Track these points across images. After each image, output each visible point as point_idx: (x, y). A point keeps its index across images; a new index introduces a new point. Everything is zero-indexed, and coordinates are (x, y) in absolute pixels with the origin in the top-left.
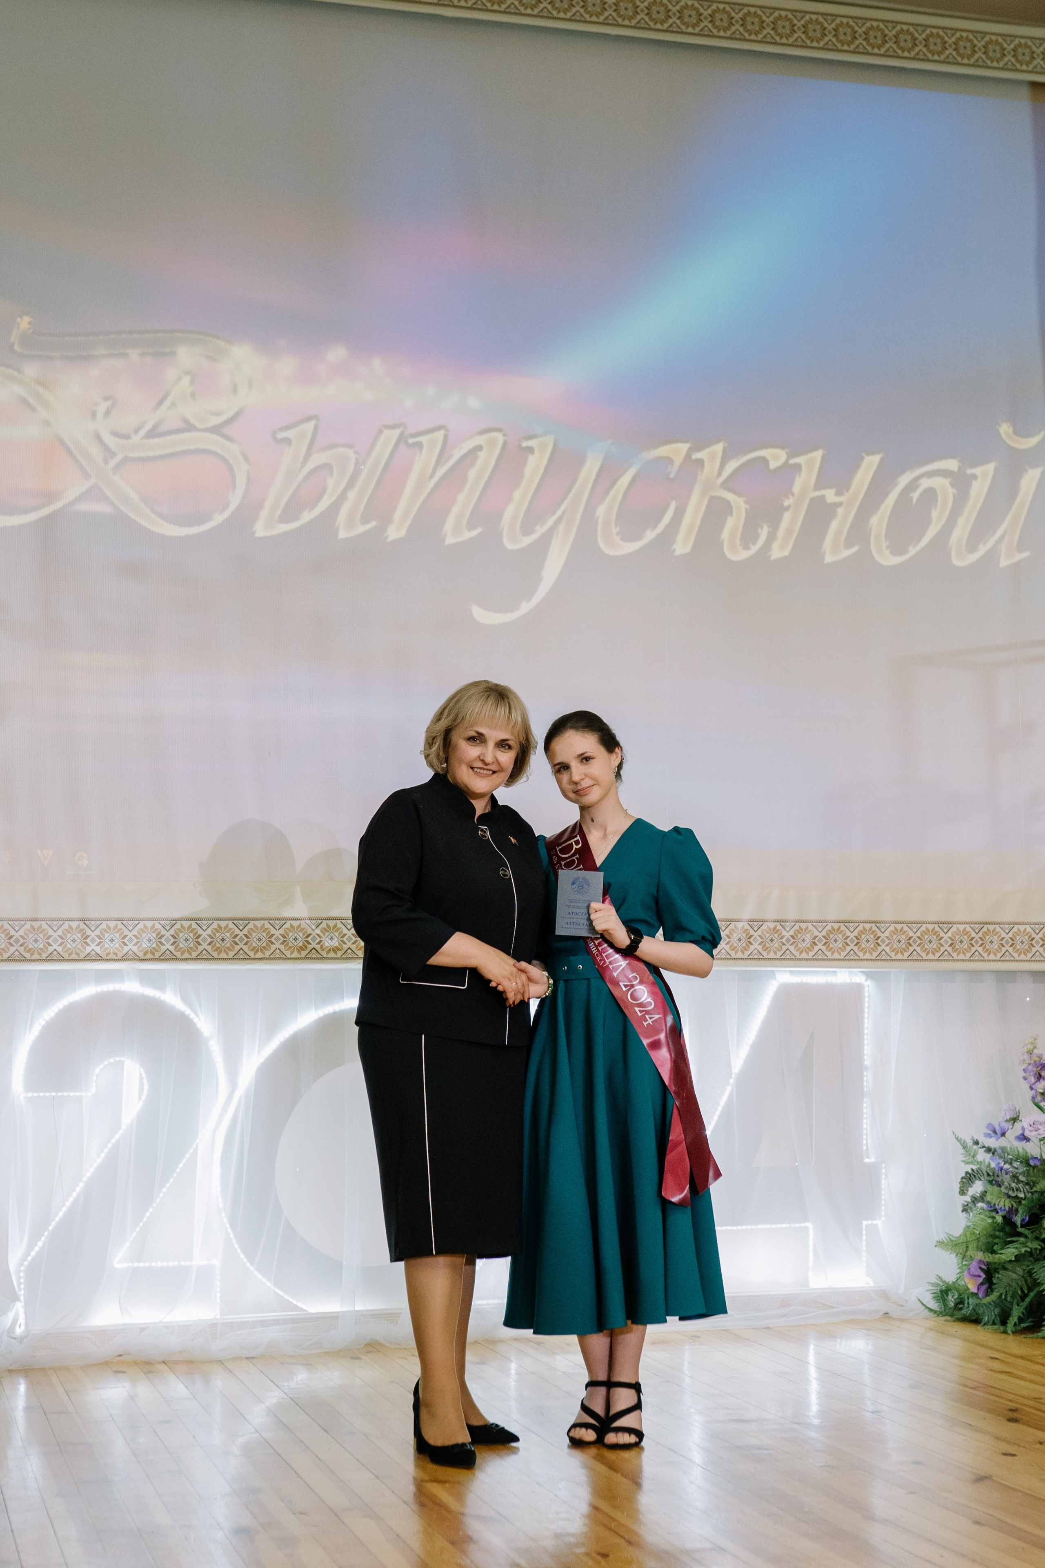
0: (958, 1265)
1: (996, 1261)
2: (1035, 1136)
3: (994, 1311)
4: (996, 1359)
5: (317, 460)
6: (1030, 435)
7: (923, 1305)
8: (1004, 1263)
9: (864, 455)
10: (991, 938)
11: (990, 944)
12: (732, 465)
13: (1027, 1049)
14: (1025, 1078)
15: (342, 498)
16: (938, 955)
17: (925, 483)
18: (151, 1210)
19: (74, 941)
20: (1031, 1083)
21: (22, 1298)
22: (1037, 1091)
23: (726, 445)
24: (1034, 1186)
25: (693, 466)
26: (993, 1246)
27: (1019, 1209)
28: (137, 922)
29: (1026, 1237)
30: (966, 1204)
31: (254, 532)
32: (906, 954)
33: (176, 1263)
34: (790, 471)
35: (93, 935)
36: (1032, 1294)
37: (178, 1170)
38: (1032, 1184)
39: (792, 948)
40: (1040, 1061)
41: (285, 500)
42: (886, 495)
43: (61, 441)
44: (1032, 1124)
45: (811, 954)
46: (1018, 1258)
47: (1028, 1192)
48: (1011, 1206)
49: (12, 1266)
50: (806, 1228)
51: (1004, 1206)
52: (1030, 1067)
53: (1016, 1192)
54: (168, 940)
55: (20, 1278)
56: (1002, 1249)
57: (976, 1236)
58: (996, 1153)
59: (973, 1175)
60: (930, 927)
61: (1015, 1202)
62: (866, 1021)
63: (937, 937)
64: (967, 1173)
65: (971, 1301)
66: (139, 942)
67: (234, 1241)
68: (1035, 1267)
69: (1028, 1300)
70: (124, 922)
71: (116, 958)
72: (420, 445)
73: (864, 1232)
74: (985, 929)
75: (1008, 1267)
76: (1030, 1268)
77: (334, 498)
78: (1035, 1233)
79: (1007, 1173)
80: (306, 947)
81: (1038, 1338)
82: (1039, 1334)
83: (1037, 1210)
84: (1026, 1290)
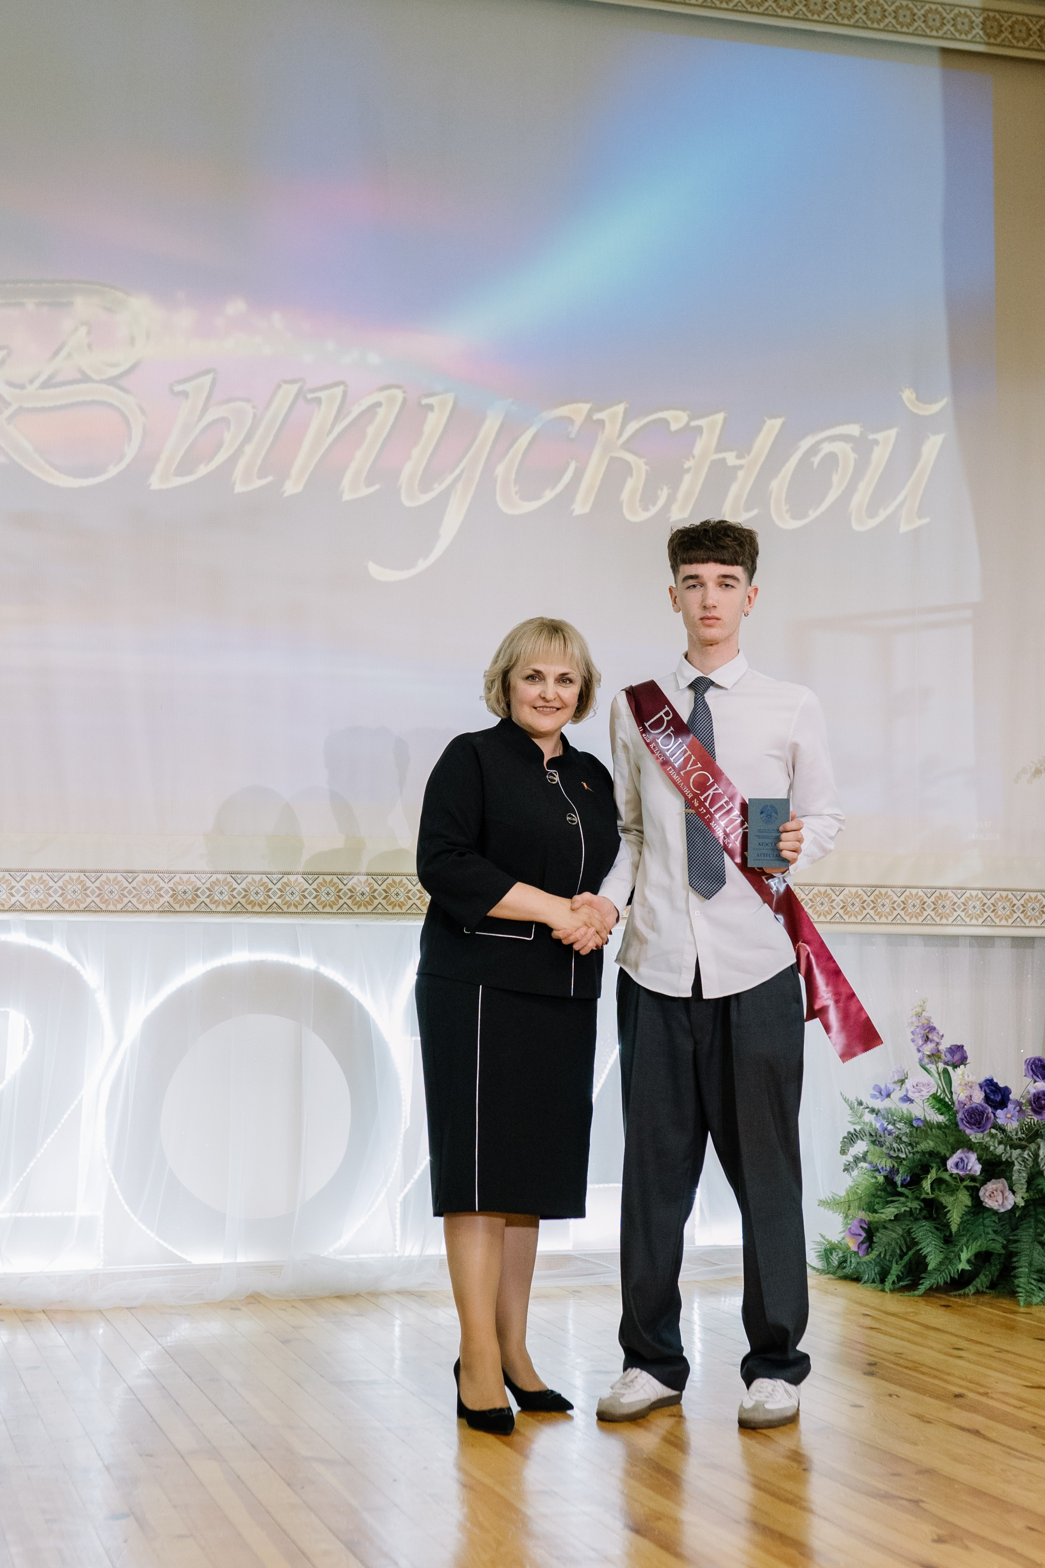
0: (841, 1225)
1: (876, 1220)
2: (918, 1097)
3: (874, 1268)
4: (869, 1316)
5: (213, 414)
6: (932, 401)
8: (885, 1222)
9: (766, 418)
10: (883, 901)
11: (882, 907)
12: (633, 426)
13: (916, 1012)
14: (913, 1041)
15: (239, 452)
16: (829, 917)
17: (827, 448)
18: (35, 1160)
20: (919, 1045)
22: (924, 1054)
23: (628, 405)
24: (916, 1147)
25: (594, 426)
26: (874, 1205)
27: (900, 1169)
28: (25, 873)
29: (907, 1197)
30: (848, 1163)
31: (150, 484)
33: (60, 1213)
34: (691, 433)
37: (63, 1121)
38: (914, 1144)
40: (928, 1024)
41: (181, 453)
42: (787, 459)
44: (915, 1085)
46: (898, 1218)
47: (910, 1153)
48: (891, 1166)
51: (886, 1165)
52: (918, 1030)
53: (897, 1152)
54: (56, 892)
56: (884, 1209)
57: (858, 1196)
58: (879, 1114)
59: (855, 1135)
60: (822, 889)
61: (897, 1162)
63: (829, 899)
64: (849, 1133)
65: (853, 1260)
66: (26, 893)
67: (118, 1192)
68: (914, 1226)
69: (906, 1258)
70: (11, 873)
71: (2, 908)
72: (318, 401)
74: (877, 892)
75: (889, 1227)
76: (908, 1227)
77: (231, 452)
78: (915, 1193)
79: (890, 1134)
80: (195, 901)
81: (914, 1296)
82: (916, 1292)
83: (917, 1171)
84: (905, 1250)
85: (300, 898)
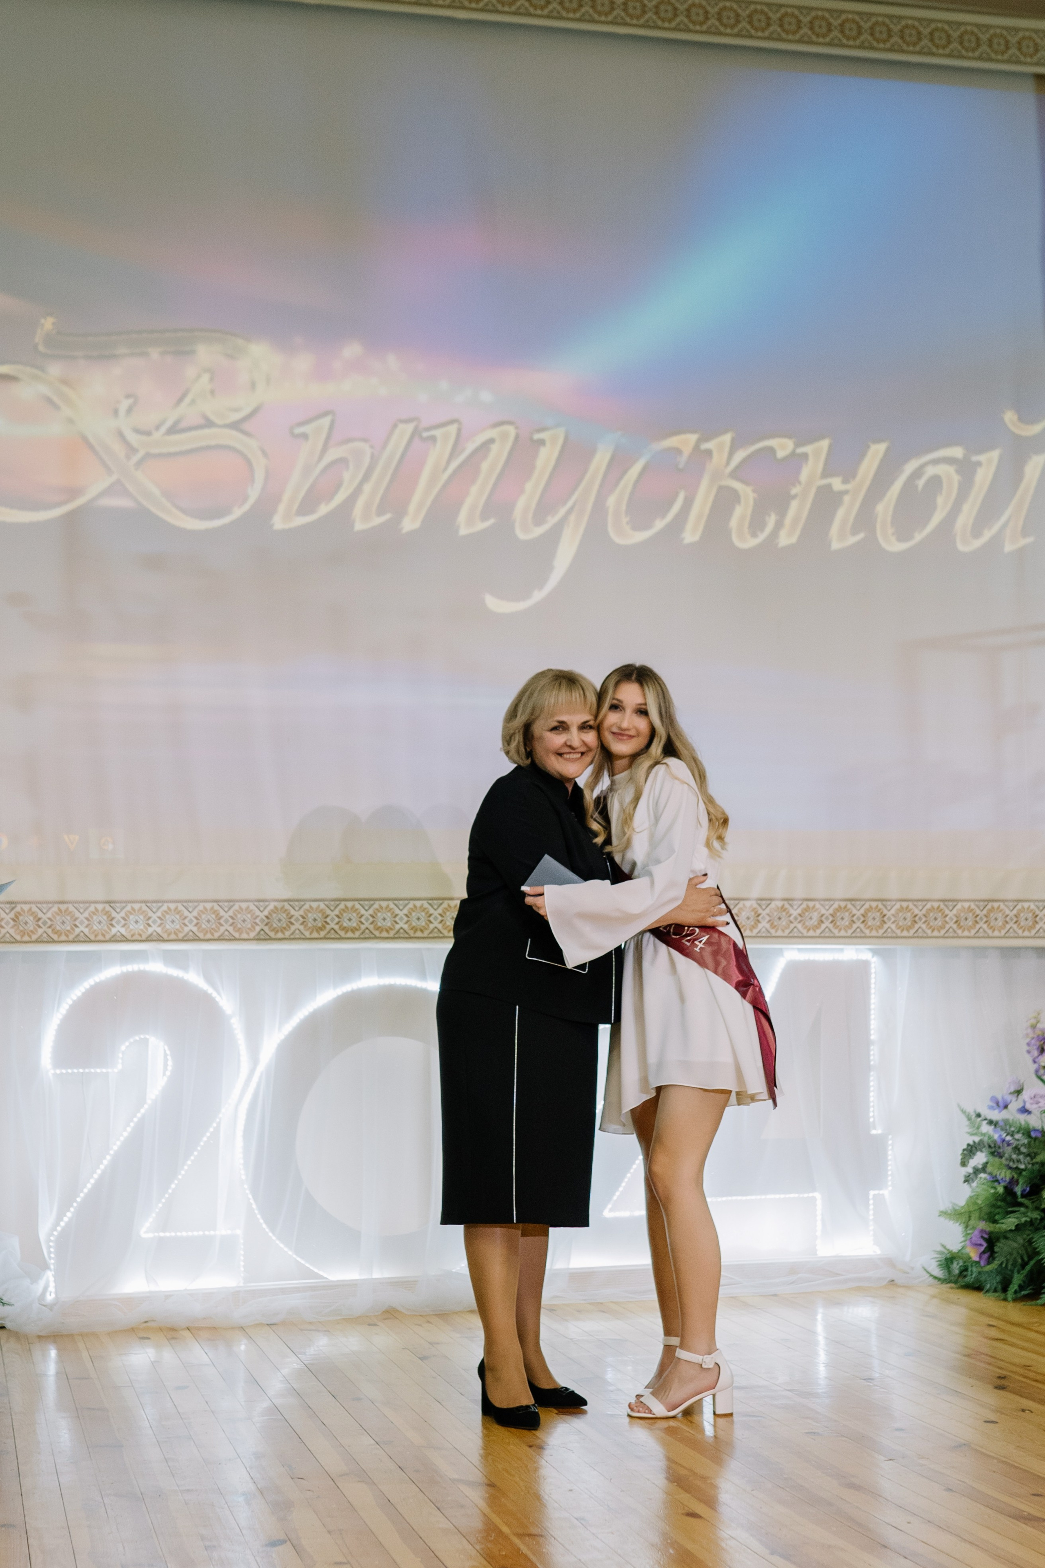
0: (963, 1233)
1: (997, 1230)
2: (1036, 1109)
3: (996, 1278)
4: (994, 1326)
5: (333, 454)
6: (1033, 422)
7: (928, 1272)
8: (1006, 1232)
9: (870, 444)
10: (996, 915)
11: (994, 921)
12: (740, 455)
13: (1031, 1023)
14: (1029, 1052)
15: (358, 490)
16: (943, 932)
17: (931, 471)
18: (176, 1182)
19: (100, 922)
20: (1034, 1057)
21: (52, 1267)
22: (1039, 1065)
23: (734, 435)
24: (1035, 1157)
25: (701, 456)
26: (995, 1215)
27: (1020, 1180)
28: (161, 904)
29: (1027, 1207)
30: (968, 1175)
31: (273, 524)
32: (912, 932)
33: (201, 1233)
34: (797, 460)
35: (118, 917)
36: (1032, 1263)
37: (202, 1144)
38: (1033, 1155)
39: (800, 926)
41: (303, 494)
42: (892, 483)
43: (85, 439)
45: (818, 931)
46: (1019, 1228)
47: (1029, 1163)
48: (1011, 1177)
49: (42, 1236)
50: (814, 1198)
51: (1006, 1176)
52: (1034, 1041)
53: (1016, 1163)
54: (191, 921)
55: (50, 1247)
56: (1004, 1218)
57: (978, 1206)
58: (997, 1126)
59: (975, 1146)
60: (936, 905)
61: (1016, 1173)
62: (873, 996)
63: (942, 915)
64: (968, 1145)
65: (974, 1269)
66: (162, 923)
67: (256, 1212)
68: (1035, 1236)
69: (1028, 1268)
70: (148, 904)
71: (140, 938)
72: (433, 439)
73: (871, 1202)
74: (989, 907)
75: (1009, 1237)
76: (1029, 1237)
77: (350, 491)
78: (1035, 1204)
79: (1009, 1144)
80: (324, 927)
81: (1037, 1305)
82: (1038, 1301)
83: (1036, 1181)
84: (1026, 1259)
85: (426, 924)
